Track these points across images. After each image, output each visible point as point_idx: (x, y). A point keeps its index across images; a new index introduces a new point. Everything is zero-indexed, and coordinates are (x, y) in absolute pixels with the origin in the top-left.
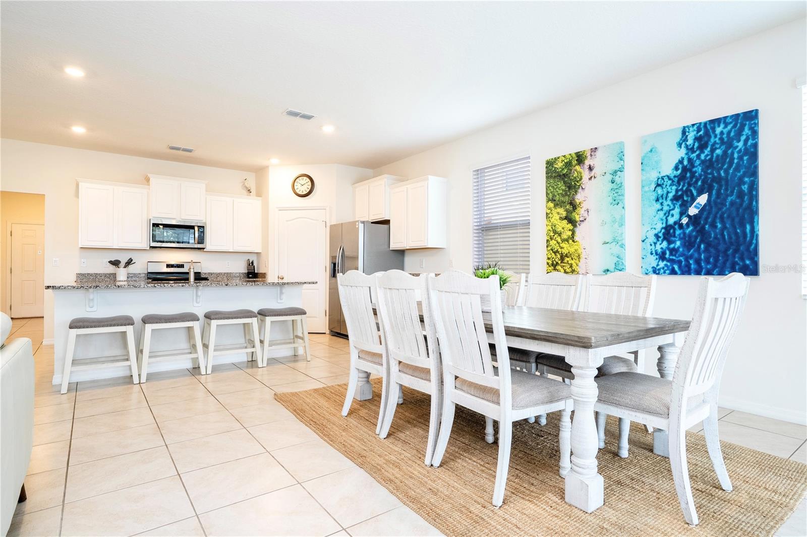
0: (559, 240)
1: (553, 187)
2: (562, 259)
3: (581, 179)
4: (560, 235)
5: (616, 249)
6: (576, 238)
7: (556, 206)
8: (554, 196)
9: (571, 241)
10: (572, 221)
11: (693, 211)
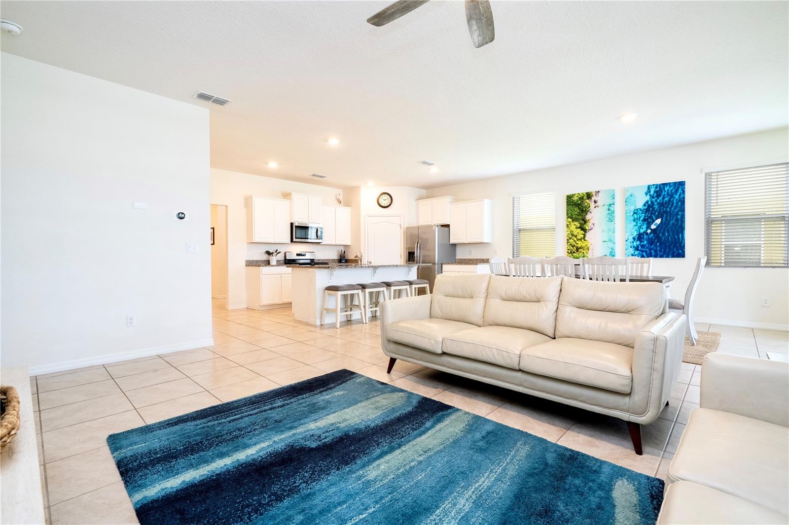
0: (575, 239)
1: (571, 210)
2: (577, 249)
3: (589, 207)
4: (576, 236)
5: (611, 245)
6: (586, 239)
7: (573, 221)
8: (572, 215)
9: (583, 240)
10: (585, 230)
11: (653, 227)
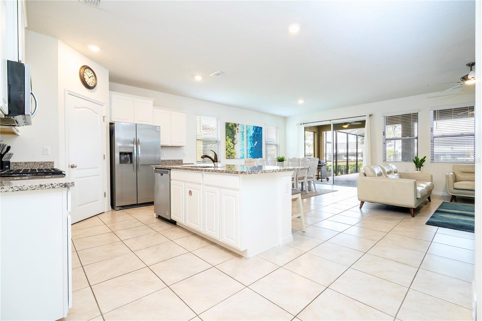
0: (230, 148)
2: (231, 154)
3: (236, 131)
6: (235, 148)
7: (229, 138)
8: (229, 134)
9: (233, 149)
10: (233, 143)
11: (255, 145)
